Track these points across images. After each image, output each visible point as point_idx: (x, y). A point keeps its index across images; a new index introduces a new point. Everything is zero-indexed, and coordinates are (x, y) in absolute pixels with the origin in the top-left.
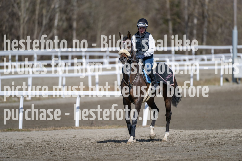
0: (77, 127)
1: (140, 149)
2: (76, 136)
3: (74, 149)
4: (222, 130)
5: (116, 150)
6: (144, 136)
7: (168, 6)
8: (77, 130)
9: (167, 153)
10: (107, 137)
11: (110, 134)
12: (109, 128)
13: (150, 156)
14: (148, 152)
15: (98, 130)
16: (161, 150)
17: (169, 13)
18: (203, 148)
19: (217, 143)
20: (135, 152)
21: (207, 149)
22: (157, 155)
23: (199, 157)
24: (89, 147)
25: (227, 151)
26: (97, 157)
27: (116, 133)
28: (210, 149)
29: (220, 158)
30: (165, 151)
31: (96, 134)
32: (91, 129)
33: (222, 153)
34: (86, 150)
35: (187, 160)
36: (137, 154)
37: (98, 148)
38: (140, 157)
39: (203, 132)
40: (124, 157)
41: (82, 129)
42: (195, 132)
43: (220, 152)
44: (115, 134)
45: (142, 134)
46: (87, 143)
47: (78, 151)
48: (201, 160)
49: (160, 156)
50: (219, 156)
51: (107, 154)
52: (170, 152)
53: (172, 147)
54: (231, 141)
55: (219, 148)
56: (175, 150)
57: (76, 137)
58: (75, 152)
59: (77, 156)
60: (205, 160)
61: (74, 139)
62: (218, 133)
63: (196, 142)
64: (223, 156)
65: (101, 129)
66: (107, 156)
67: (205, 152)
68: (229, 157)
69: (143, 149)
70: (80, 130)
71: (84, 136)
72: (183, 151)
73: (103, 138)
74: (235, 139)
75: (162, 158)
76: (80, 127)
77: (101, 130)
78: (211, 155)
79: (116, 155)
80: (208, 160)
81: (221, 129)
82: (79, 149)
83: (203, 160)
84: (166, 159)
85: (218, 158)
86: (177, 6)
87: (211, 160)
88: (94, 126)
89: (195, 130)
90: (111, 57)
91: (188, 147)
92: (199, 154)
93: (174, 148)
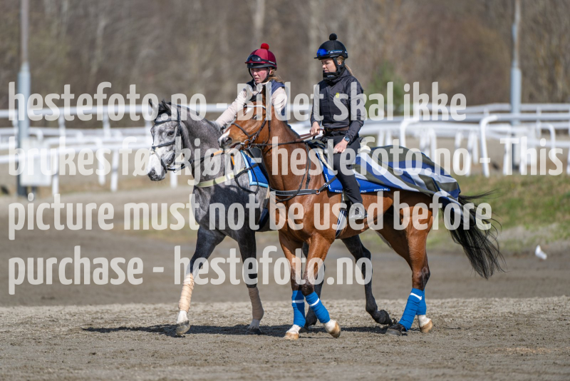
54: (11, 336)
68: (3, 373)
74: (21, 329)
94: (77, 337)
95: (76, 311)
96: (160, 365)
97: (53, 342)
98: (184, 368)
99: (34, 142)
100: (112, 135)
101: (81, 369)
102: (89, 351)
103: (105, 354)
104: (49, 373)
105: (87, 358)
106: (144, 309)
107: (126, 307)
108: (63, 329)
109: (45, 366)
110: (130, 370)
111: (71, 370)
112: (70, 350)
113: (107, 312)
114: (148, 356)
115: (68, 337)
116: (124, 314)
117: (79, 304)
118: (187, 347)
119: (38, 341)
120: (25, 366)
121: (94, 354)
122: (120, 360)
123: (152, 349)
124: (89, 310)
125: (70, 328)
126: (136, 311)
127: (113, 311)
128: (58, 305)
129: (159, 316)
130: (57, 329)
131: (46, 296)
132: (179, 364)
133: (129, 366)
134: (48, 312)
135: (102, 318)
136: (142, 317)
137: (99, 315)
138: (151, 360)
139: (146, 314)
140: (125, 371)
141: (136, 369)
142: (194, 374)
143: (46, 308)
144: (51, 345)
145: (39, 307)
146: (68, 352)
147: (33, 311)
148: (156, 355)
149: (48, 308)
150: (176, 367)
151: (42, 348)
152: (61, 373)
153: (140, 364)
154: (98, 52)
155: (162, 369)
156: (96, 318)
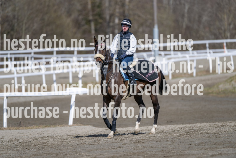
0: (4, 128)
1: (67, 147)
2: (4, 136)
3: (3, 149)
4: (147, 127)
5: (44, 149)
6: (70, 135)
7: (90, 6)
8: (5, 131)
9: (93, 151)
10: (35, 137)
11: (38, 134)
12: (36, 128)
13: (77, 154)
14: (75, 151)
15: (26, 130)
16: (88, 149)
17: (91, 13)
18: (129, 145)
19: (142, 139)
20: (62, 151)
21: (133, 146)
22: (84, 153)
23: (125, 154)
24: (17, 147)
25: (152, 147)
26: (26, 157)
27: (43, 132)
28: (136, 146)
29: (145, 155)
30: (91, 149)
31: (24, 134)
32: (19, 129)
33: (147, 150)
34: (14, 150)
35: (113, 157)
36: (65, 152)
37: (26, 147)
38: (68, 155)
39: (128, 129)
40: (52, 156)
41: (10, 129)
42: (120, 130)
43: (145, 148)
44: (43, 134)
45: (69, 133)
46: (15, 144)
47: (7, 151)
48: (127, 157)
49: (86, 154)
50: (144, 152)
51: (36, 153)
52: (96, 150)
53: (98, 145)
54: (156, 138)
55: (144, 145)
56: (101, 148)
57: (4, 138)
58: (4, 152)
59: (6, 156)
60: (131, 157)
61: (2, 139)
62: (143, 130)
63: (121, 139)
64: (148, 152)
65: (28, 129)
66: (35, 155)
67: (131, 149)
68: (154, 154)
69: (70, 147)
70: (7, 131)
71: (12, 136)
72: (109, 149)
73: (31, 138)
74: (159, 135)
75: (89, 156)
76: (8, 128)
77: (28, 131)
78: (136, 151)
79: (44, 155)
80: (133, 157)
81: (145, 126)
82: (8, 149)
83: (129, 157)
84: (93, 157)
85: (144, 154)
86: (99, 6)
87: (136, 156)
88: (22, 127)
89: (120, 128)
90: (36, 59)
91: (114, 144)
92: (124, 151)
93: (101, 146)
94: (183, 138)
95: (182, 127)
96: (218, 148)
97: (173, 140)
98: (228, 149)
99: (161, 57)
100: (193, 53)
101: (186, 151)
102: (189, 143)
103: (195, 144)
104: (173, 153)
105: (188, 146)
106: (210, 125)
107: (202, 124)
108: (177, 134)
109: (171, 150)
110: (206, 150)
111: (182, 151)
112: (181, 143)
113: (195, 127)
114: (213, 144)
115: (179, 137)
116: (202, 127)
117: (183, 124)
118: (229, 140)
119: (167, 140)
120: (163, 150)
121: (191, 144)
122: (202, 147)
123: (215, 141)
124: (187, 126)
125: (180, 134)
126: (206, 126)
127: (197, 126)
128: (174, 125)
129: (216, 128)
130: (175, 135)
131: (169, 121)
132: (226, 147)
133: (205, 149)
134: (170, 127)
135: (193, 129)
136: (210, 128)
137: (192, 128)
138: (214, 146)
139: (211, 127)
140: (204, 151)
141: (209, 150)
142: (233, 151)
143: (169, 126)
144: (172, 141)
145: (166, 126)
146: (180, 144)
147: (164, 127)
148: (216, 144)
149: (170, 126)
150: (225, 148)
151: (169, 142)
152: (178, 153)
153: (210, 148)
154: (186, 20)
155: (219, 150)
156: (190, 130)
